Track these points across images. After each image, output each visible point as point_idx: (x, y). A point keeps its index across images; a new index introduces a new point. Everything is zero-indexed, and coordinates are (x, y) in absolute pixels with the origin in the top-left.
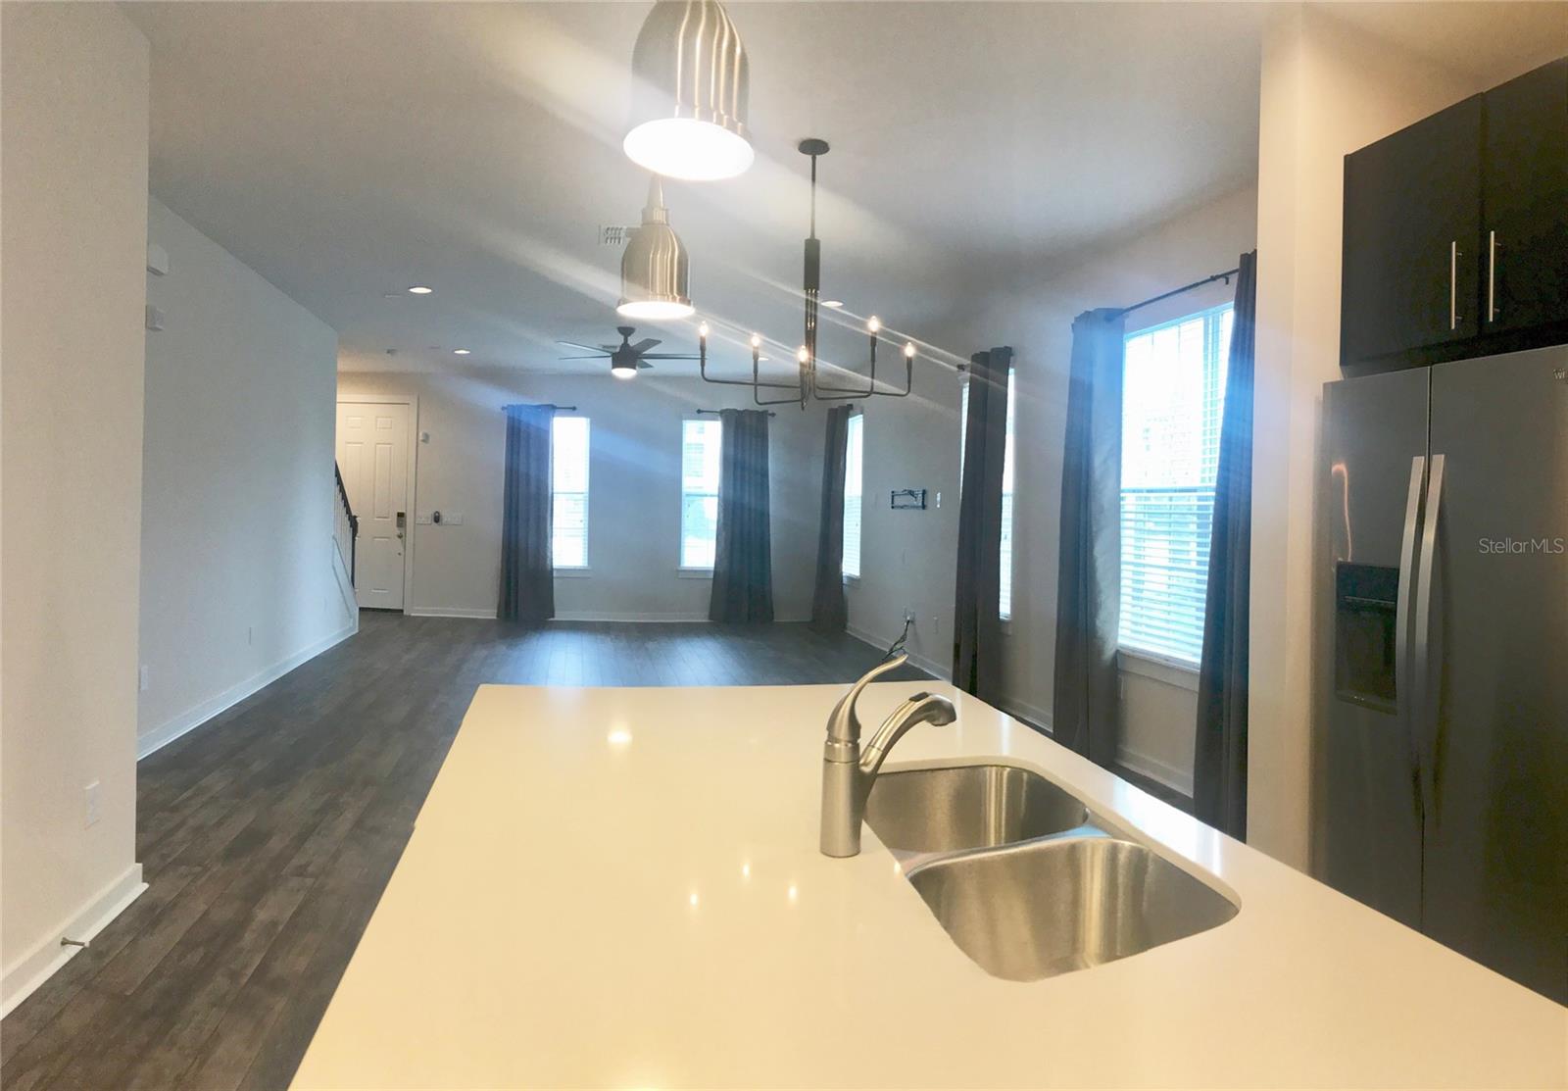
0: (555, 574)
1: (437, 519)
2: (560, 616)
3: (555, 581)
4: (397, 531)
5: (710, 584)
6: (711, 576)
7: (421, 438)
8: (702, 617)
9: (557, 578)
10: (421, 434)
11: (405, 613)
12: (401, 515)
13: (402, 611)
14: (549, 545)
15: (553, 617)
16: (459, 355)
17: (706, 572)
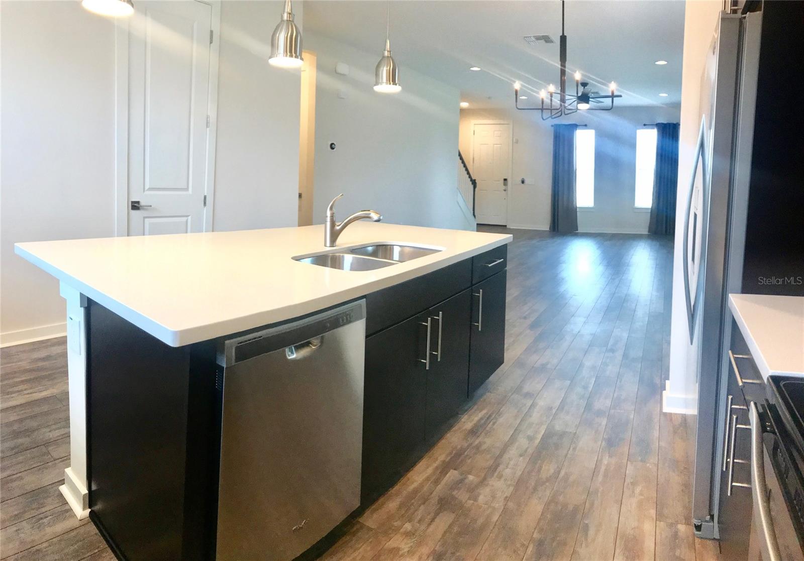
0: (578, 210)
1: (523, 182)
2: (580, 230)
3: (578, 213)
4: (504, 187)
5: (649, 215)
6: (650, 211)
7: (514, 141)
8: (645, 231)
9: (579, 212)
10: (514, 139)
11: (508, 227)
12: (505, 180)
13: (506, 226)
14: (574, 195)
15: (577, 230)
16: (523, 99)
17: (649, 209)
